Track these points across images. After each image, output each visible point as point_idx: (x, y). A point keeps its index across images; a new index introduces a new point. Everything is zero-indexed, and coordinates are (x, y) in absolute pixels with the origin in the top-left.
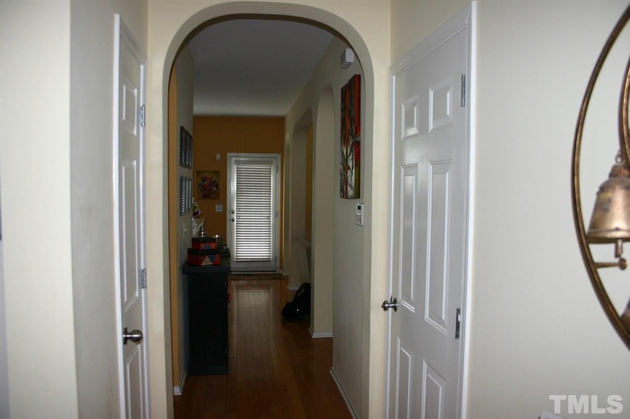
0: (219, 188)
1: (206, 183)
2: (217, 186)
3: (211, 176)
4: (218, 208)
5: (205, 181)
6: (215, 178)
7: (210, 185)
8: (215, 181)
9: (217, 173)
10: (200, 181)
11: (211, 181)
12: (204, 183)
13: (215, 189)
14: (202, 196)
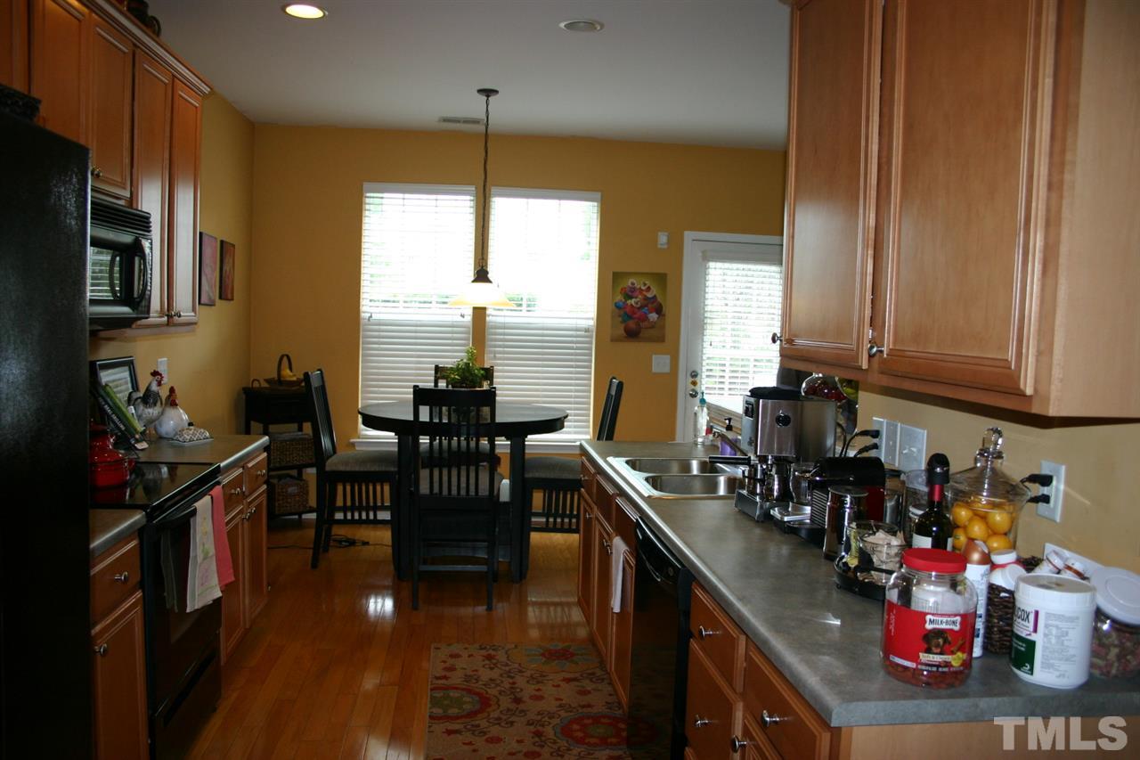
0: (664, 315)
1: (633, 301)
2: (659, 310)
3: (645, 284)
4: (660, 363)
5: (631, 298)
6: (654, 292)
7: (642, 307)
8: (655, 297)
9: (661, 279)
10: (619, 298)
11: (646, 298)
12: (629, 302)
13: (653, 316)
14: (621, 331)
